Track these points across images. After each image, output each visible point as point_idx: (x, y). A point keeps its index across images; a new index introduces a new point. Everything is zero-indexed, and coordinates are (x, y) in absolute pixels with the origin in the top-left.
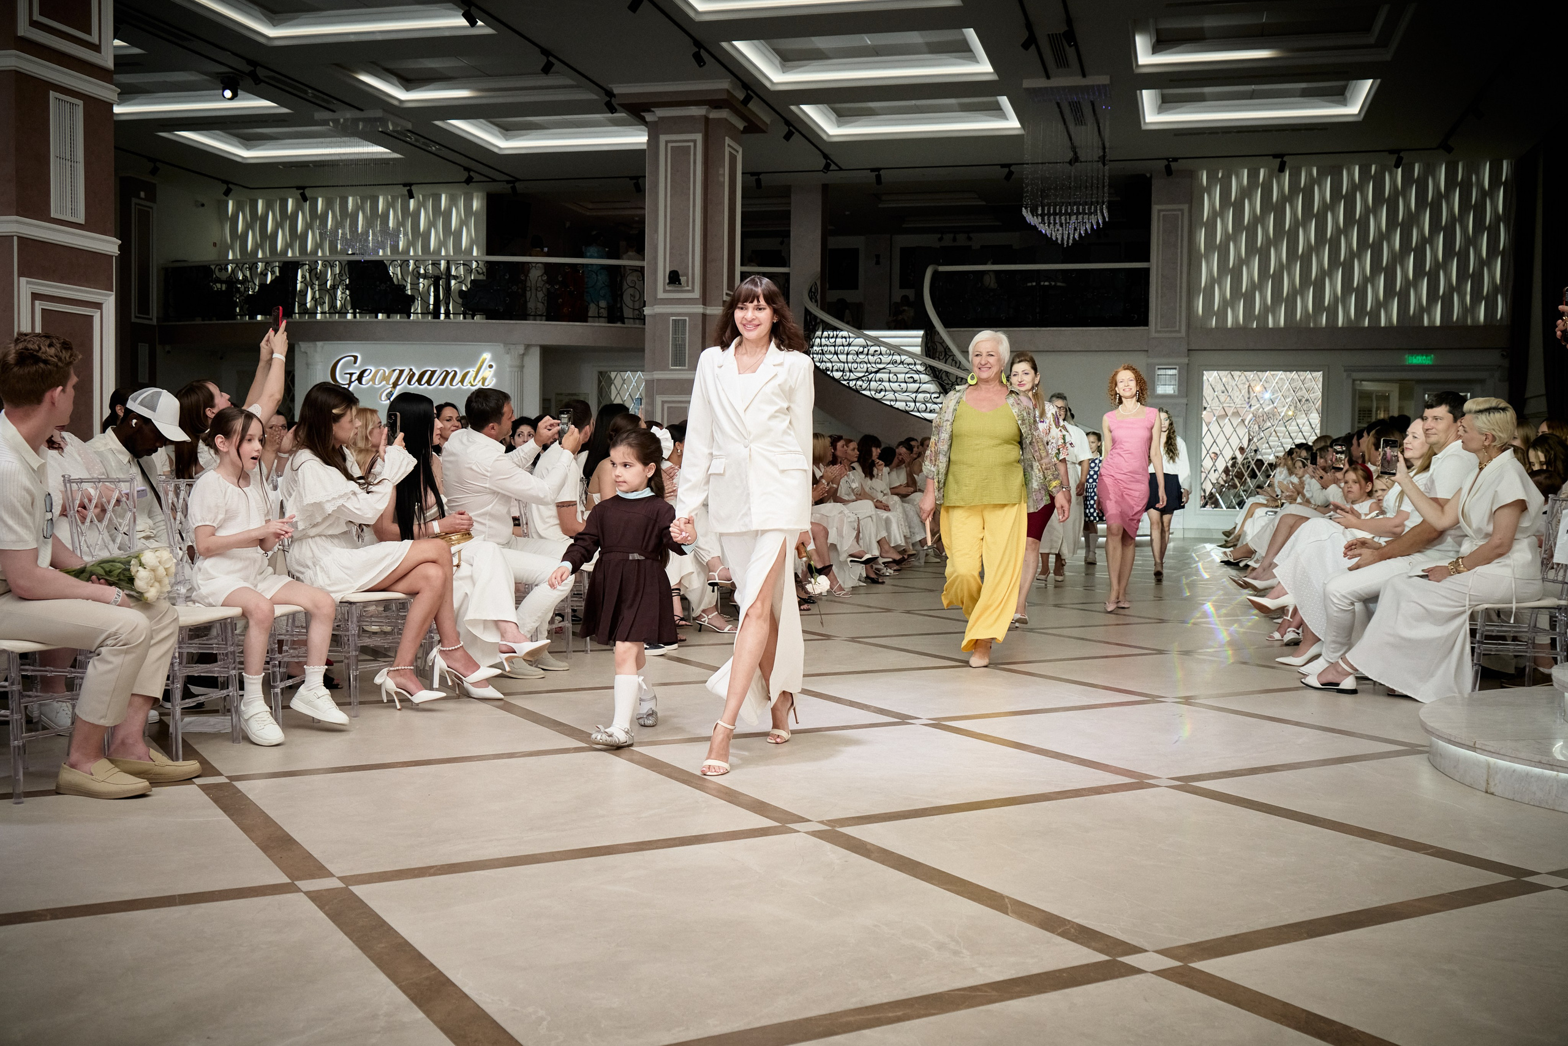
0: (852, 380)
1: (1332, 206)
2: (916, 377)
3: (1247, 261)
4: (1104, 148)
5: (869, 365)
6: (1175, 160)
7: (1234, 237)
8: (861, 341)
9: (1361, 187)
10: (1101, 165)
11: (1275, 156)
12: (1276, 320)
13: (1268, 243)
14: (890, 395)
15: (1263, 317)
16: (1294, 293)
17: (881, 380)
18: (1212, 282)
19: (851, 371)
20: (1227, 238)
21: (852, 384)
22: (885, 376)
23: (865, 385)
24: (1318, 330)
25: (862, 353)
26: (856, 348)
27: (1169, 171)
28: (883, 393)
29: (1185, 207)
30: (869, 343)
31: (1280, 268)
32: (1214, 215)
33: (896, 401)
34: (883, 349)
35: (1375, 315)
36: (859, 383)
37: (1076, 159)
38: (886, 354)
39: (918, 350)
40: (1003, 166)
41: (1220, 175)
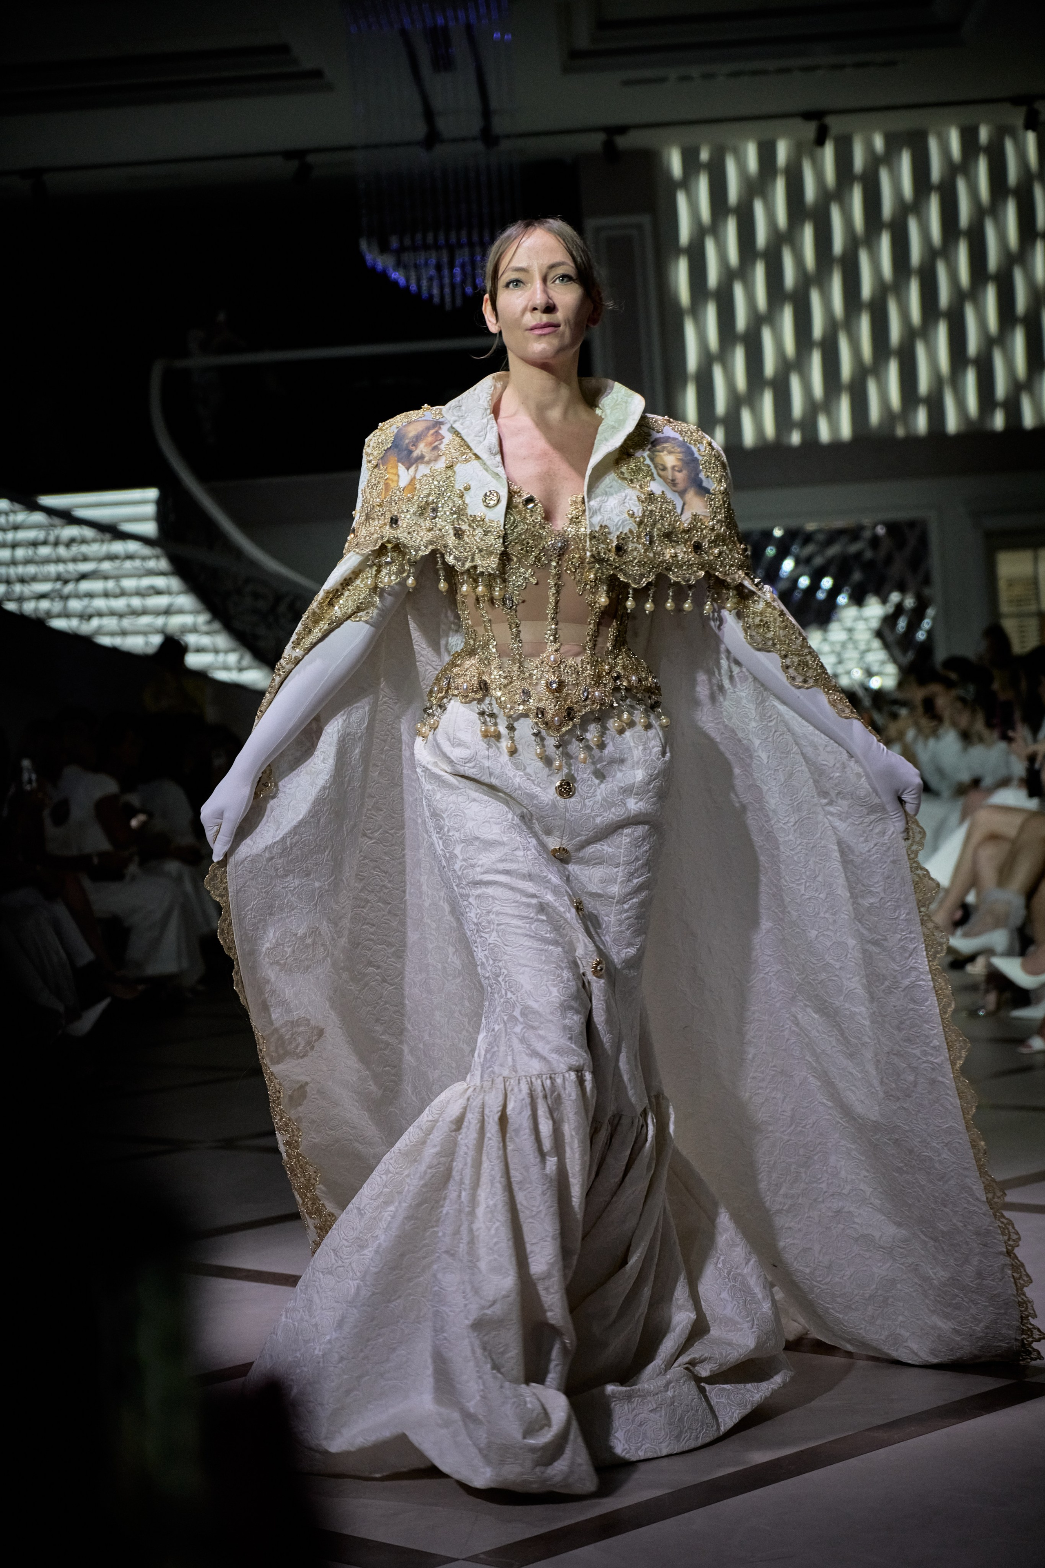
0: (29, 599)
1: (917, 206)
2: (160, 582)
3: (770, 318)
4: (487, 113)
5: (61, 568)
6: (623, 130)
7: (743, 273)
8: (38, 517)
9: (965, 167)
10: (479, 146)
11: (808, 116)
12: (834, 426)
13: (806, 282)
14: (111, 623)
15: (809, 426)
16: (862, 373)
17: (90, 595)
18: (707, 360)
19: (22, 580)
20: (729, 276)
21: (29, 607)
22: (96, 586)
23: (57, 606)
24: (912, 440)
25: (45, 543)
26: (31, 535)
27: (610, 151)
28: (95, 622)
29: (645, 220)
30: (57, 521)
31: (832, 328)
32: (700, 233)
33: (124, 633)
34: (88, 533)
35: (1013, 409)
36: (45, 605)
37: (432, 138)
38: (94, 541)
39: (149, 529)
40: (289, 155)
41: (704, 155)
